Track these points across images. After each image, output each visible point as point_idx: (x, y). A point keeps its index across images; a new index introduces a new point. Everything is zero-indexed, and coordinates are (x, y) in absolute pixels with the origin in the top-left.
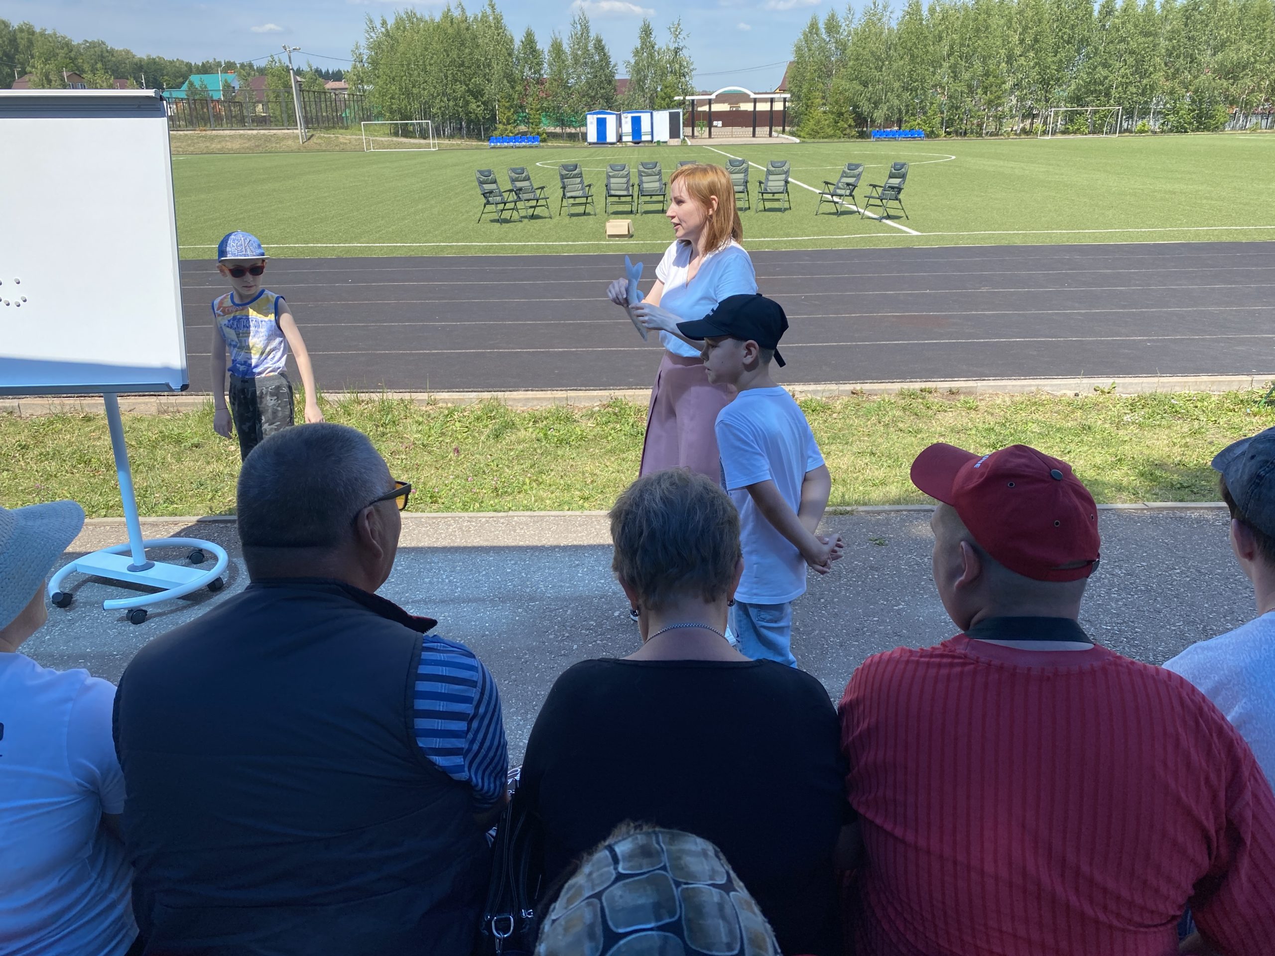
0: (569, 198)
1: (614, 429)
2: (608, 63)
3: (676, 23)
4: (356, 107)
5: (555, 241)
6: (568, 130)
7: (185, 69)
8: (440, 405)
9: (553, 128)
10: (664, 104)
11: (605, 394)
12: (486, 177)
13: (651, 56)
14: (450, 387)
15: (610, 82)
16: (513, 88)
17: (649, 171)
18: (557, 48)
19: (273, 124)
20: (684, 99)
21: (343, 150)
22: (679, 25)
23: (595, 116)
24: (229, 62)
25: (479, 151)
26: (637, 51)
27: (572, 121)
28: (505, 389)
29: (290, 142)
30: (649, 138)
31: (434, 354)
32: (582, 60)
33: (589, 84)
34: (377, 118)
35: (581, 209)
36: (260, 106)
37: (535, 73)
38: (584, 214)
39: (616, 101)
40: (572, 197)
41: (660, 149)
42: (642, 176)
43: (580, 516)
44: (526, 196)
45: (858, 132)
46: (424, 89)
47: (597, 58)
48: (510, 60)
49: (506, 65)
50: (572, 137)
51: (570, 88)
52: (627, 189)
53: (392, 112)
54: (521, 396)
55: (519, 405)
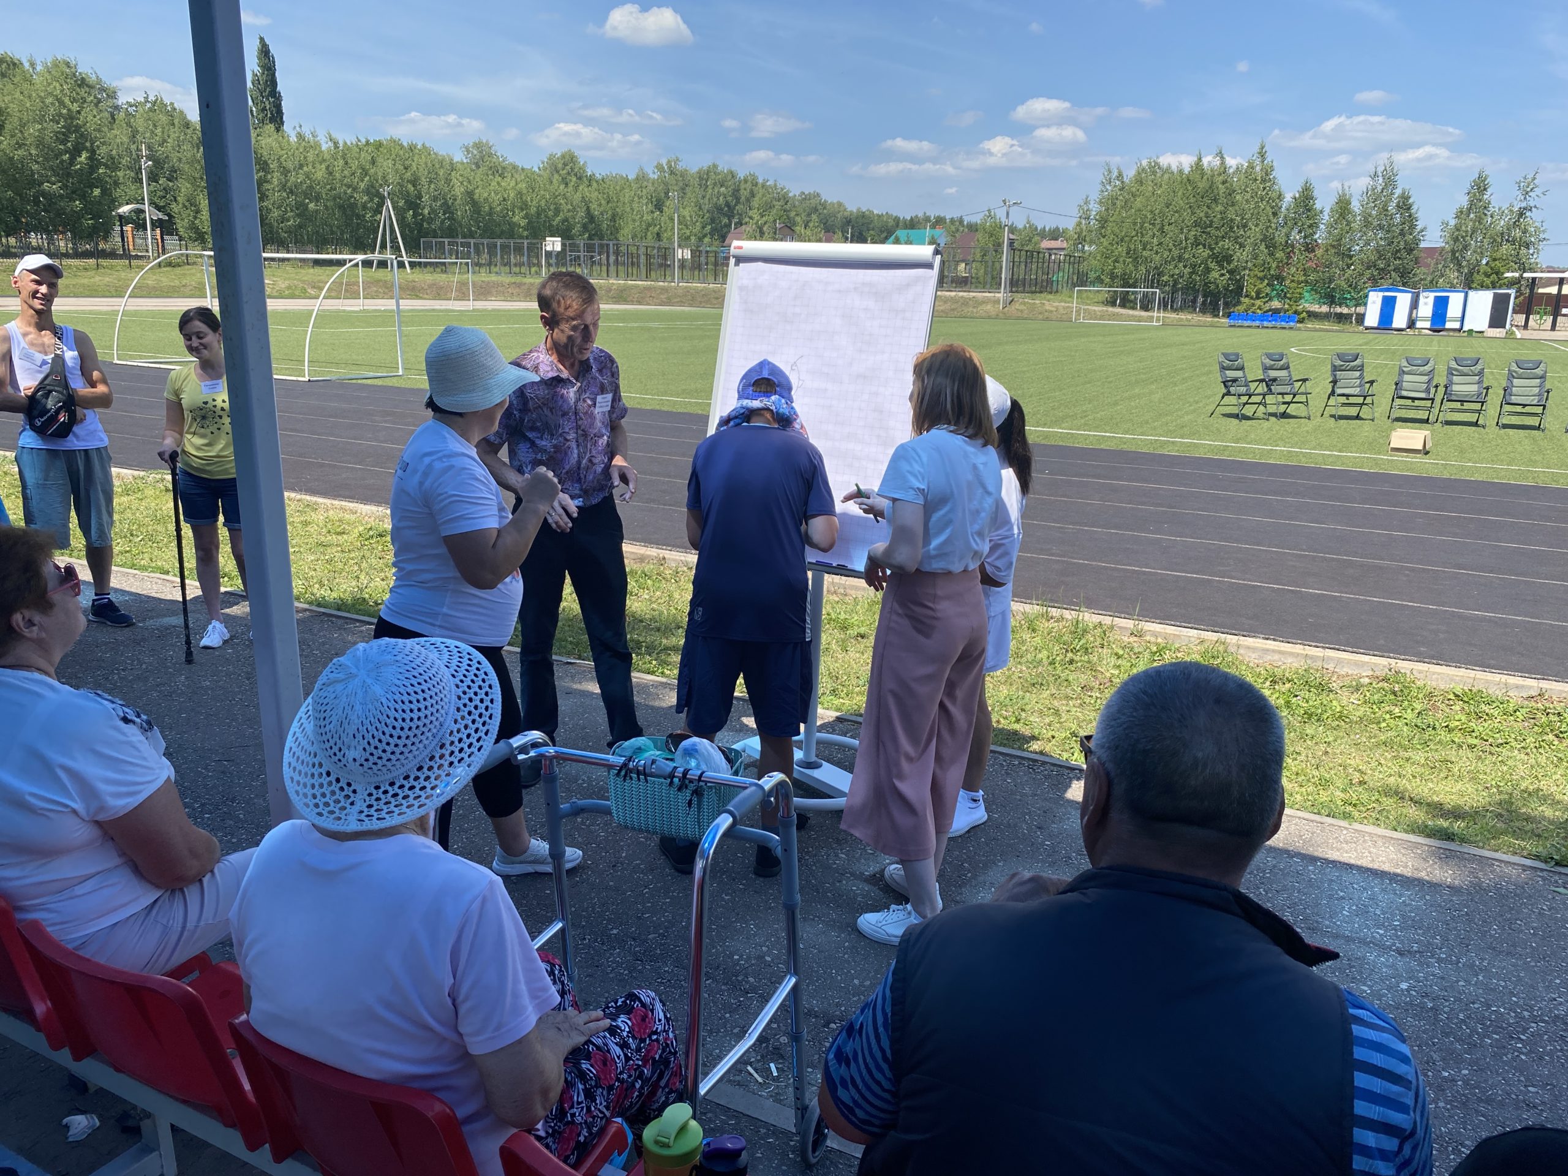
0: (1338, 395)
1: (1390, 712)
2: (1412, 227)
3: (1530, 177)
4: (1071, 270)
5: (1314, 448)
6: (1338, 310)
7: (891, 223)
8: (1148, 638)
9: (1317, 306)
10: (1488, 281)
11: (1381, 663)
12: (1232, 362)
13: (1481, 218)
14: (1164, 617)
15: (1411, 251)
16: (1271, 254)
17: (1465, 370)
18: (1343, 207)
19: (973, 286)
20: (1521, 276)
21: (1047, 319)
22: (1534, 179)
23: (1381, 294)
24: (938, 217)
25: (1214, 329)
26: (1461, 212)
27: (1346, 299)
28: (1236, 632)
29: (989, 307)
30: (1457, 325)
31: (1144, 573)
32: (1375, 223)
33: (1379, 252)
34: (1093, 284)
35: (1353, 411)
36: (963, 265)
37: (1305, 237)
38: (1358, 417)
39: (1415, 275)
40: (1343, 395)
41: (1473, 341)
42: (1453, 374)
43: (1346, 828)
44: (1280, 389)
46: (1157, 253)
47: (1398, 219)
48: (1274, 220)
49: (1267, 227)
50: (1341, 318)
51: (1351, 257)
52: (1427, 391)
53: (1113, 276)
54: (1257, 645)
55: (1253, 656)
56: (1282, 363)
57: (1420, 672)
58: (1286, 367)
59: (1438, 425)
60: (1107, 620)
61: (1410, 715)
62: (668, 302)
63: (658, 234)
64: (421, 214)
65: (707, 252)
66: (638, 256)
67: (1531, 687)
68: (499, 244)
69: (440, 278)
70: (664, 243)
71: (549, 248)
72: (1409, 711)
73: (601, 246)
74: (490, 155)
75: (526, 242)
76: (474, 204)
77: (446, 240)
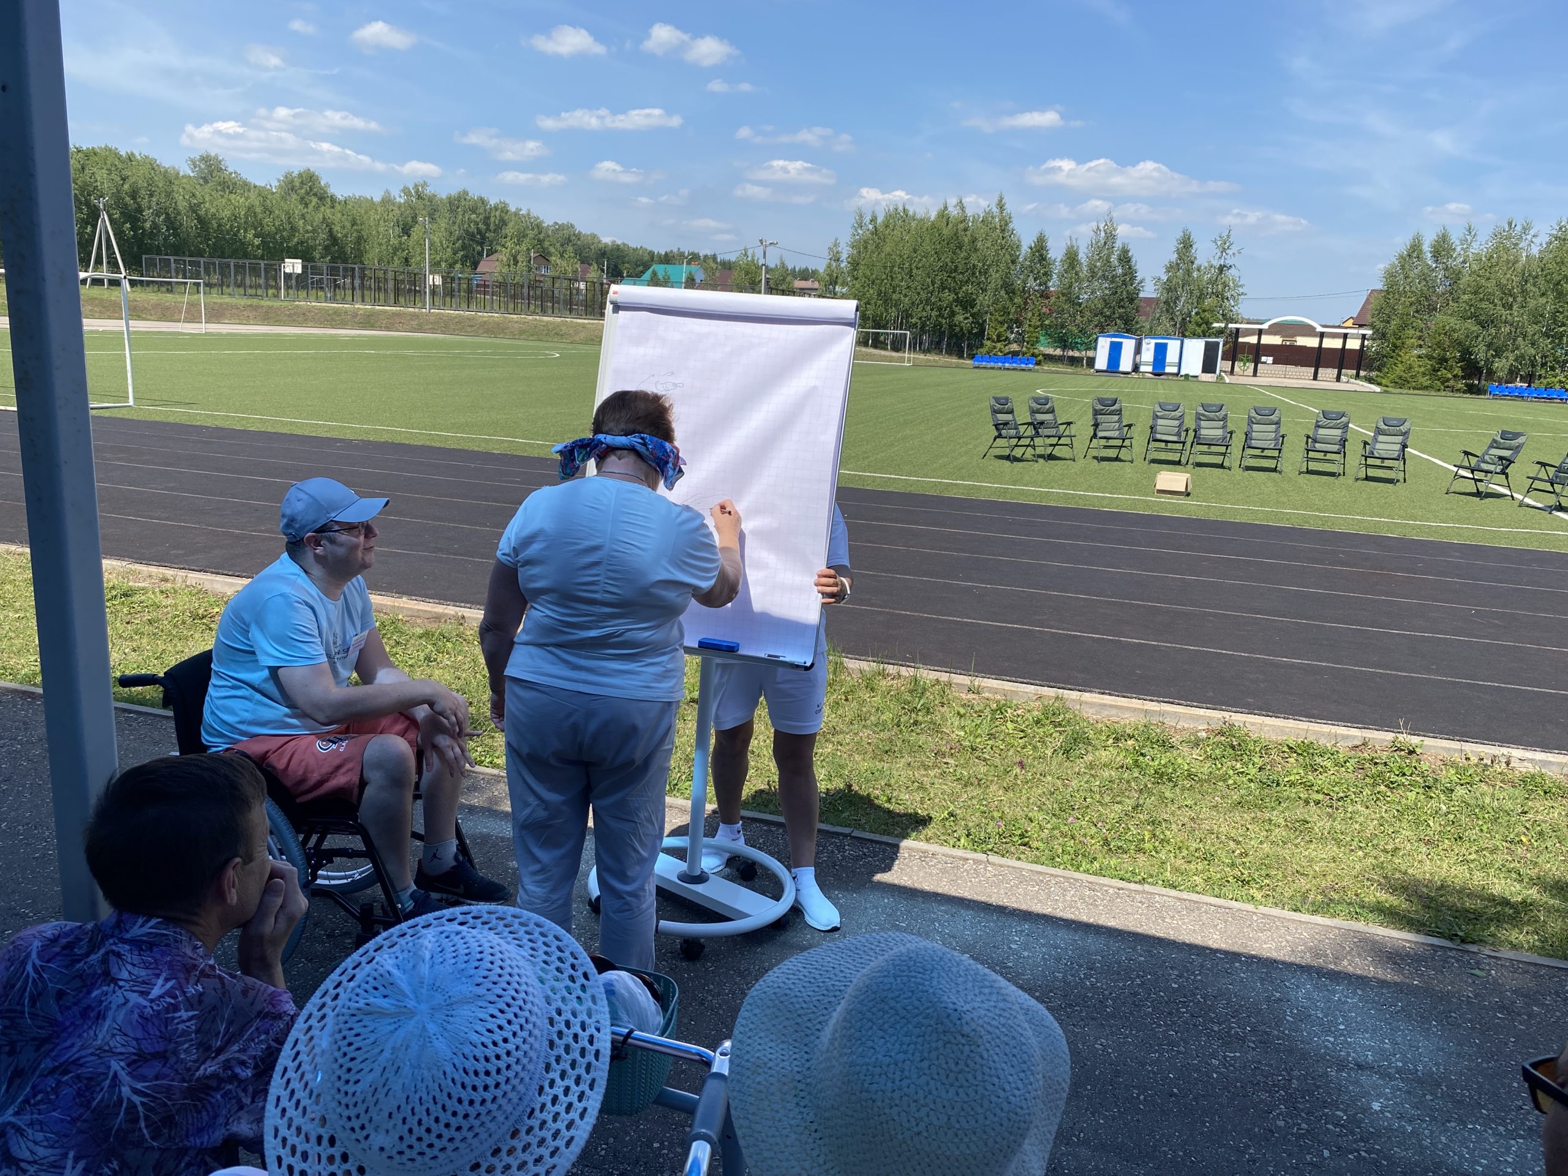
0: (1100, 438)
1: (1233, 768)
2: (1133, 278)
3: (1224, 235)
5: (1087, 491)
6: (1071, 353)
7: (647, 258)
8: (987, 695)
9: (1052, 349)
10: (1199, 330)
12: (1002, 406)
13: (1188, 273)
14: (999, 673)
15: (1132, 300)
16: (1011, 300)
17: (1212, 415)
18: (1071, 258)
20: (1226, 326)
22: (1228, 236)
23: (1109, 340)
24: (693, 253)
25: (960, 371)
26: (1171, 267)
27: (1077, 343)
30: (1175, 370)
32: (1100, 274)
33: (1105, 301)
35: (1112, 453)
37: (1040, 285)
38: (1117, 459)
39: (1137, 323)
40: (1104, 438)
41: (1192, 384)
42: (1201, 419)
44: (1047, 432)
45: (1466, 385)
46: (906, 296)
47: (1120, 271)
48: (1013, 267)
49: (1006, 273)
50: (1074, 361)
51: (1080, 304)
52: (1178, 434)
53: (865, 317)
55: (1091, 711)
56: (1047, 407)
57: (1253, 724)
58: (1051, 411)
59: (1190, 467)
60: (944, 677)
61: (1253, 771)
62: (419, 329)
63: (407, 260)
64: (143, 228)
65: (460, 279)
66: (386, 280)
67: (1355, 737)
68: (232, 264)
69: (168, 298)
70: (413, 268)
71: (288, 270)
72: (1251, 766)
73: (345, 269)
74: (220, 170)
75: (262, 263)
76: (200, 219)
77: (172, 258)
